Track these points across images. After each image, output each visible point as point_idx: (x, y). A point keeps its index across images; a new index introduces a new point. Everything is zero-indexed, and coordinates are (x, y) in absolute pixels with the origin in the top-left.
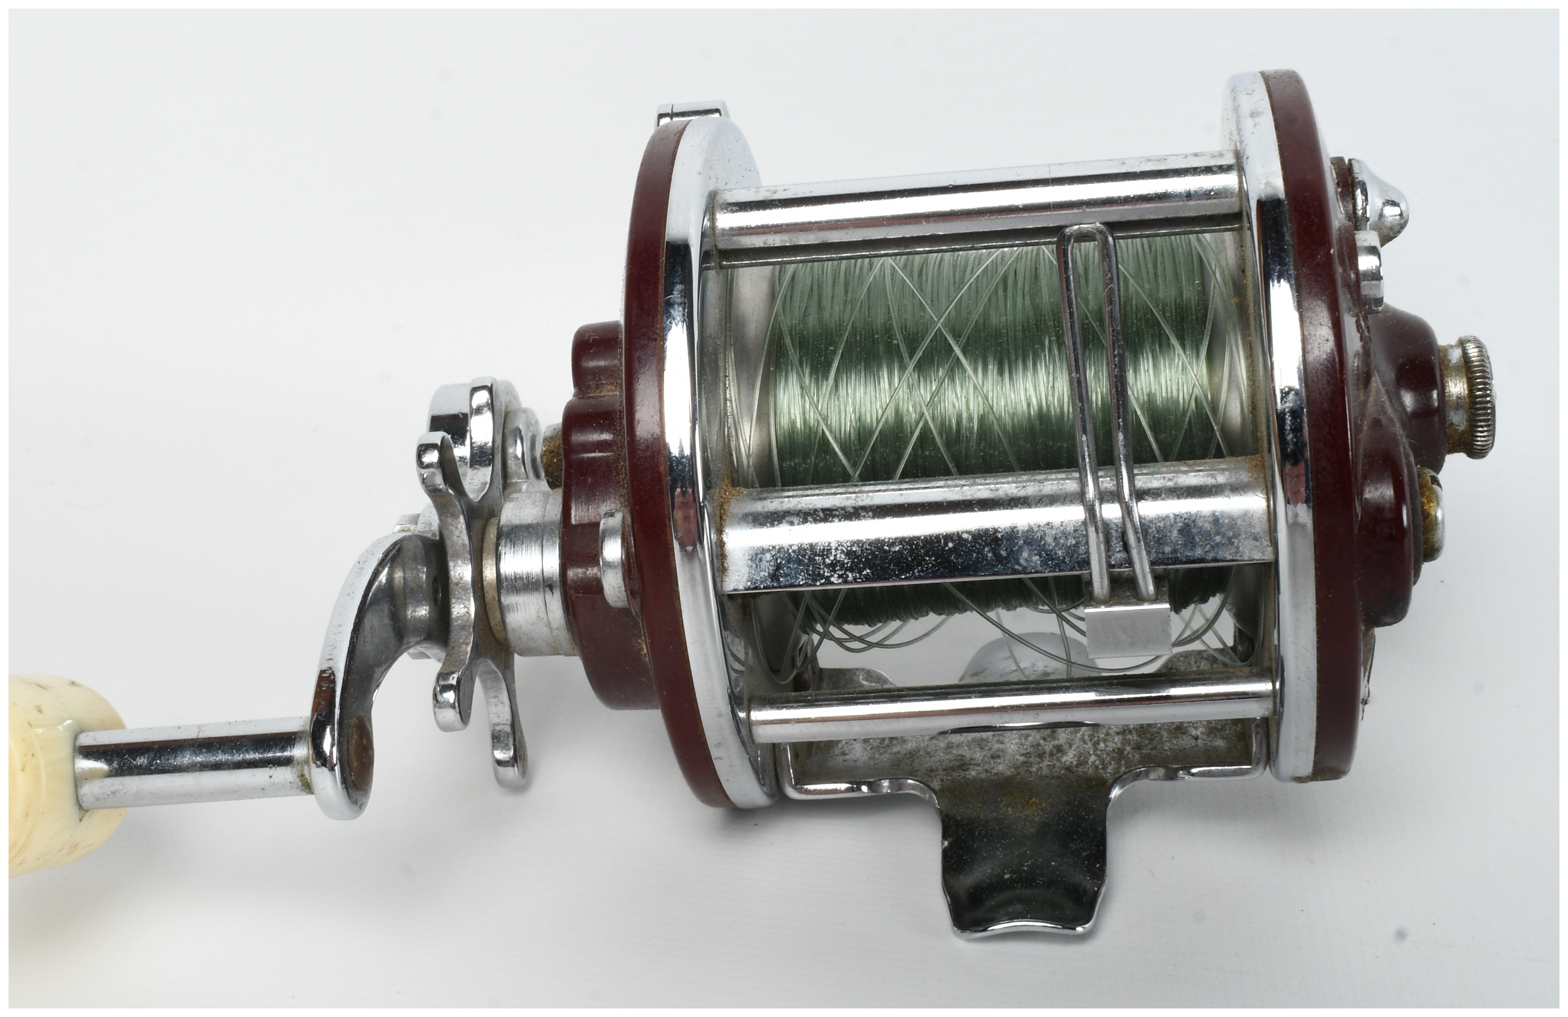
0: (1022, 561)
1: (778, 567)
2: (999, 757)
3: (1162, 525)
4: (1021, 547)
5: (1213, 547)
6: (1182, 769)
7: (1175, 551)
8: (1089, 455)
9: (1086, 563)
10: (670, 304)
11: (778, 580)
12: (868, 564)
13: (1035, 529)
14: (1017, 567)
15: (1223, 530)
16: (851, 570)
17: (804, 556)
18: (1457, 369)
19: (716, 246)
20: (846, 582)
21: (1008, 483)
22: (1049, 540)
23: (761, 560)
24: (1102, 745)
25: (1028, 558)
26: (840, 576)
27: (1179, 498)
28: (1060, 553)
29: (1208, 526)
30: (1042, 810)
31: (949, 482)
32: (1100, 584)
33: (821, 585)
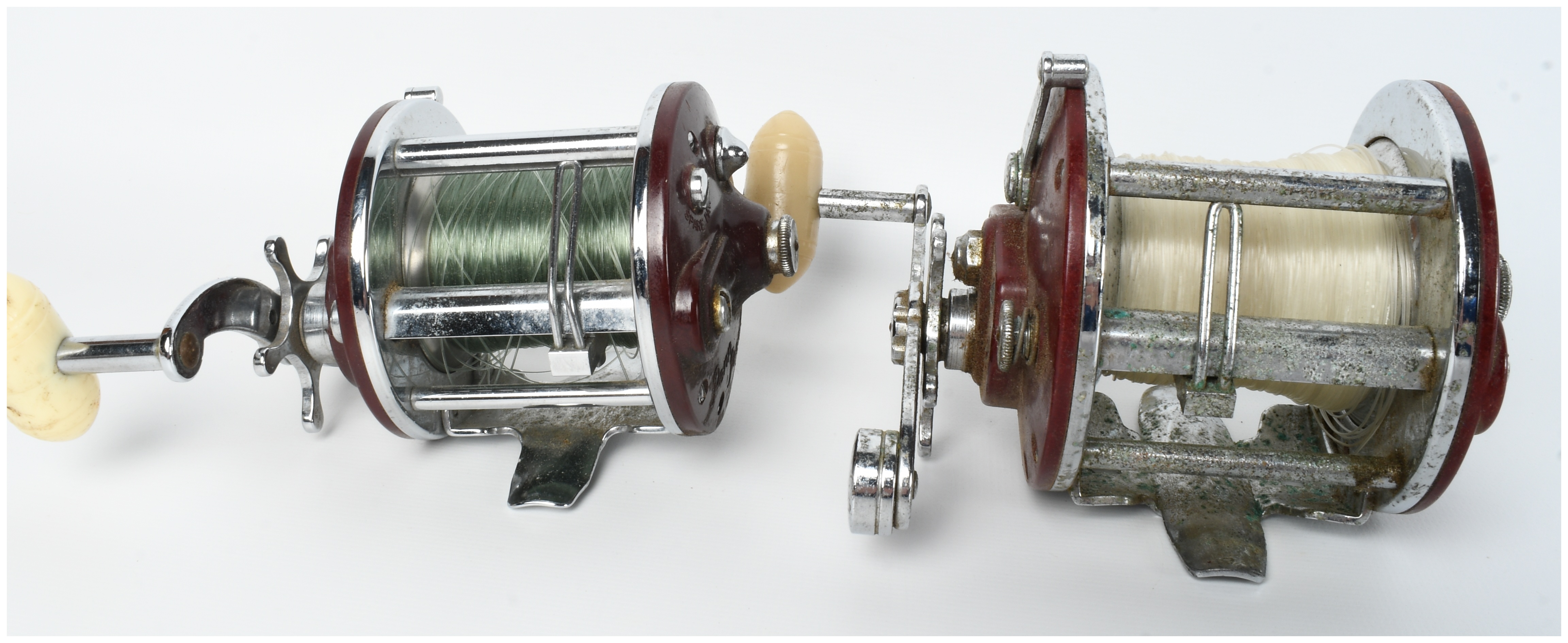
0: (522, 328)
1: (411, 327)
2: (561, 417)
3: (588, 312)
4: (522, 321)
5: (612, 324)
6: (635, 427)
7: (594, 325)
8: (552, 278)
9: (550, 330)
10: (357, 199)
11: (410, 334)
12: (452, 327)
13: (529, 312)
14: (520, 330)
15: (617, 315)
16: (444, 329)
17: (422, 322)
18: (774, 232)
19: (395, 167)
20: (441, 335)
21: (520, 289)
22: (536, 318)
23: (402, 323)
24: (612, 413)
25: (525, 327)
26: (438, 333)
27: (597, 299)
28: (540, 324)
29: (610, 314)
30: (569, 445)
31: (495, 288)
32: (557, 341)
33: (430, 336)
